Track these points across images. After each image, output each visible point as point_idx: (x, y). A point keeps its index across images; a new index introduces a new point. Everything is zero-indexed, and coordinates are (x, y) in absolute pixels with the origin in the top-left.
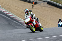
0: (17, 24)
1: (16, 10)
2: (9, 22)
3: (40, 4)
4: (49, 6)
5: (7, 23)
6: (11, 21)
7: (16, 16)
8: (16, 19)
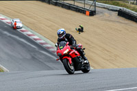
0: (50, 58)
1: (49, 27)
2: (32, 54)
3: (101, 15)
4: (122, 20)
5: (28, 56)
6: (37, 52)
7: (48, 41)
8: (49, 48)
